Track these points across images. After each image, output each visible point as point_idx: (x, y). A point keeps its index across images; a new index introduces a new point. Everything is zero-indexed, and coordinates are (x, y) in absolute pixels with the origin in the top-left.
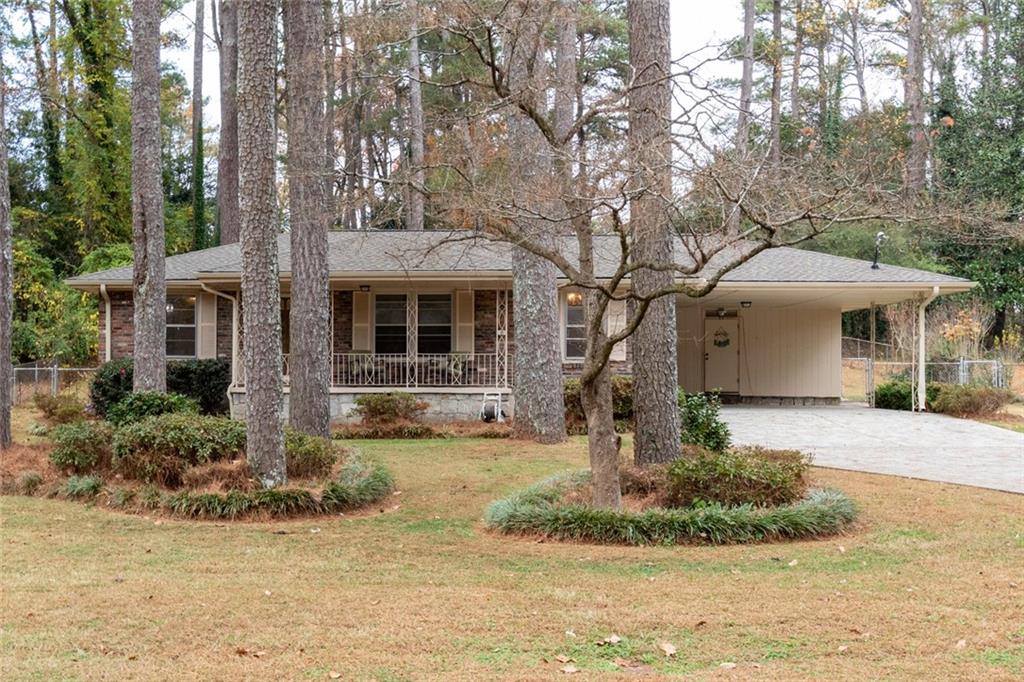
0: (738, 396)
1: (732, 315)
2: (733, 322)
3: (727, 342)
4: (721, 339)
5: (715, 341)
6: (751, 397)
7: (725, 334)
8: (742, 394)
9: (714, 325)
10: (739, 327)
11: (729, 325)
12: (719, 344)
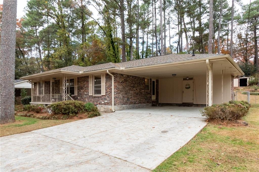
0: (193, 104)
1: (191, 79)
2: (191, 81)
3: (189, 88)
4: (188, 86)
5: (186, 87)
6: (198, 105)
7: (189, 85)
8: (194, 103)
9: (186, 82)
10: (193, 82)
11: (190, 82)
12: (187, 88)
